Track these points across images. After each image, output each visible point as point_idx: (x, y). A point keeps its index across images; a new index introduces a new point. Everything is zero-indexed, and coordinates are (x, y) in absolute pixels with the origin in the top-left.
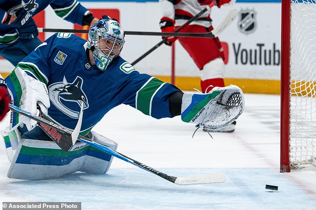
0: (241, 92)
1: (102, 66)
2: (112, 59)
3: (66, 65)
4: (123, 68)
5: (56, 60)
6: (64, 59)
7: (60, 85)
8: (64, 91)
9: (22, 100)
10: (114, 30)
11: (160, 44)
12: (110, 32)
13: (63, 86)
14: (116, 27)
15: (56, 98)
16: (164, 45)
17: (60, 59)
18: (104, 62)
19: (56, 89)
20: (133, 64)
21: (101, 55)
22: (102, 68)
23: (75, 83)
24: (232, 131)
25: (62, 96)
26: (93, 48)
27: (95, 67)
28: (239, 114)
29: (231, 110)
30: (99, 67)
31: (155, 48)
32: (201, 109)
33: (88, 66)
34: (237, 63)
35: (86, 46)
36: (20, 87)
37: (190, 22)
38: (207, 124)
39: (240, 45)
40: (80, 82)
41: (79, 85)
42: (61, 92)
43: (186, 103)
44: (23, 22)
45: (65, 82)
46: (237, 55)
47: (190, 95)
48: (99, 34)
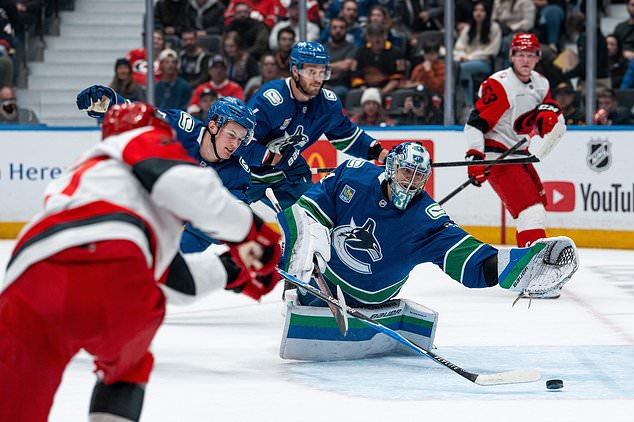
0: (574, 246)
1: (399, 204)
2: (413, 194)
3: (354, 203)
4: (430, 211)
5: (341, 197)
6: (351, 196)
7: (347, 229)
8: (351, 237)
9: (296, 246)
10: (415, 156)
11: (466, 185)
12: (410, 159)
13: (351, 230)
14: (418, 153)
15: (342, 246)
16: (471, 185)
17: (347, 195)
18: (402, 198)
19: (342, 234)
20: (441, 203)
21: (399, 189)
22: (400, 206)
23: (366, 227)
24: (557, 297)
25: (349, 243)
26: (390, 181)
27: (391, 205)
28: (573, 272)
29: (562, 269)
30: (397, 204)
31: (459, 189)
32: (523, 269)
33: (383, 203)
34: (586, 209)
35: (382, 178)
36: (295, 229)
37: (505, 156)
38: (532, 289)
39: (590, 186)
40: (372, 225)
41: (371, 230)
42: (348, 238)
43: (503, 261)
44: (291, 162)
45: (353, 225)
46: (586, 199)
47: (507, 251)
48: (397, 162)
